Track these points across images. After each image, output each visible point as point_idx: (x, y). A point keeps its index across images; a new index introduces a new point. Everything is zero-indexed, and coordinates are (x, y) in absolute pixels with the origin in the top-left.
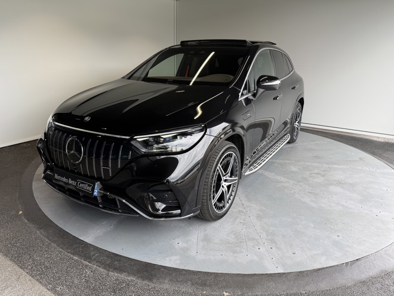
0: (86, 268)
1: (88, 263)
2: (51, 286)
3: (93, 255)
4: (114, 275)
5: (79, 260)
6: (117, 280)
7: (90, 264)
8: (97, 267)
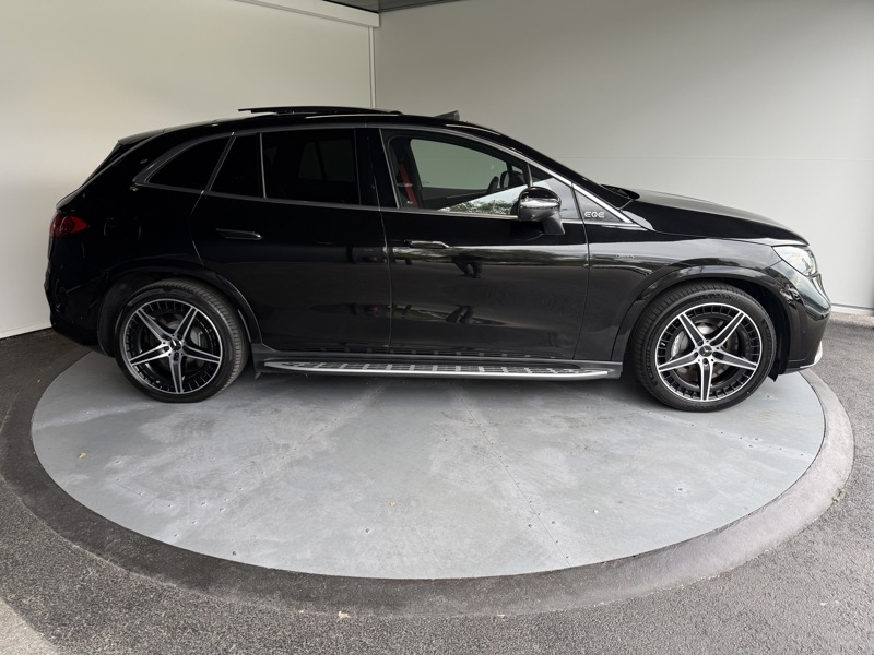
0: (90, 565)
1: (95, 556)
2: (13, 596)
3: (110, 542)
4: (139, 578)
5: (81, 550)
6: (141, 586)
7: (98, 558)
8: (112, 564)
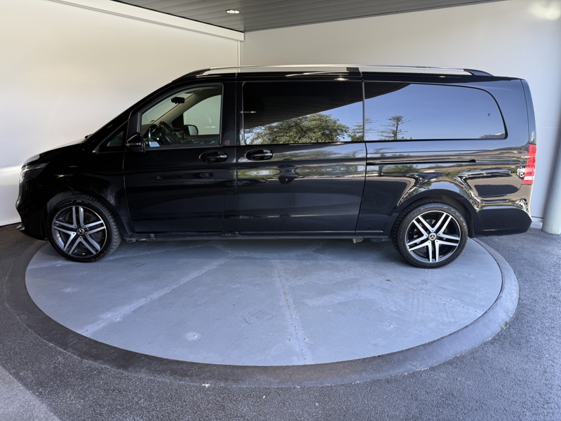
0: (59, 355)
1: (62, 350)
2: (14, 371)
3: (71, 342)
5: (54, 346)
6: (90, 367)
7: (64, 352)
8: (72, 354)
